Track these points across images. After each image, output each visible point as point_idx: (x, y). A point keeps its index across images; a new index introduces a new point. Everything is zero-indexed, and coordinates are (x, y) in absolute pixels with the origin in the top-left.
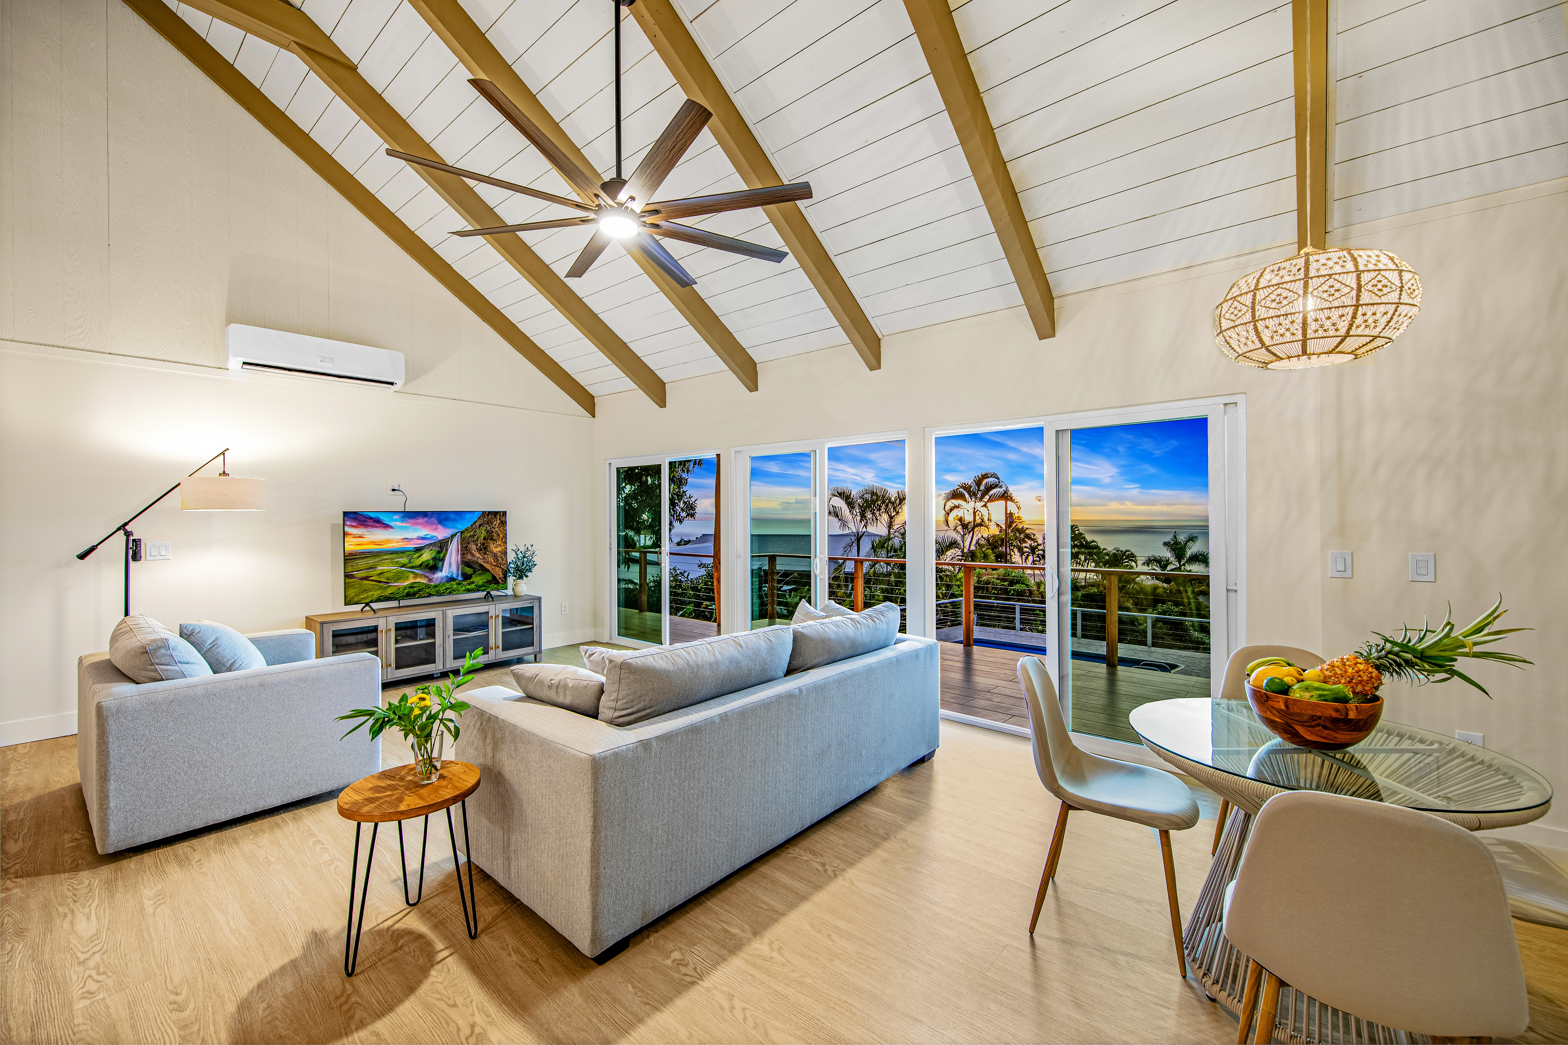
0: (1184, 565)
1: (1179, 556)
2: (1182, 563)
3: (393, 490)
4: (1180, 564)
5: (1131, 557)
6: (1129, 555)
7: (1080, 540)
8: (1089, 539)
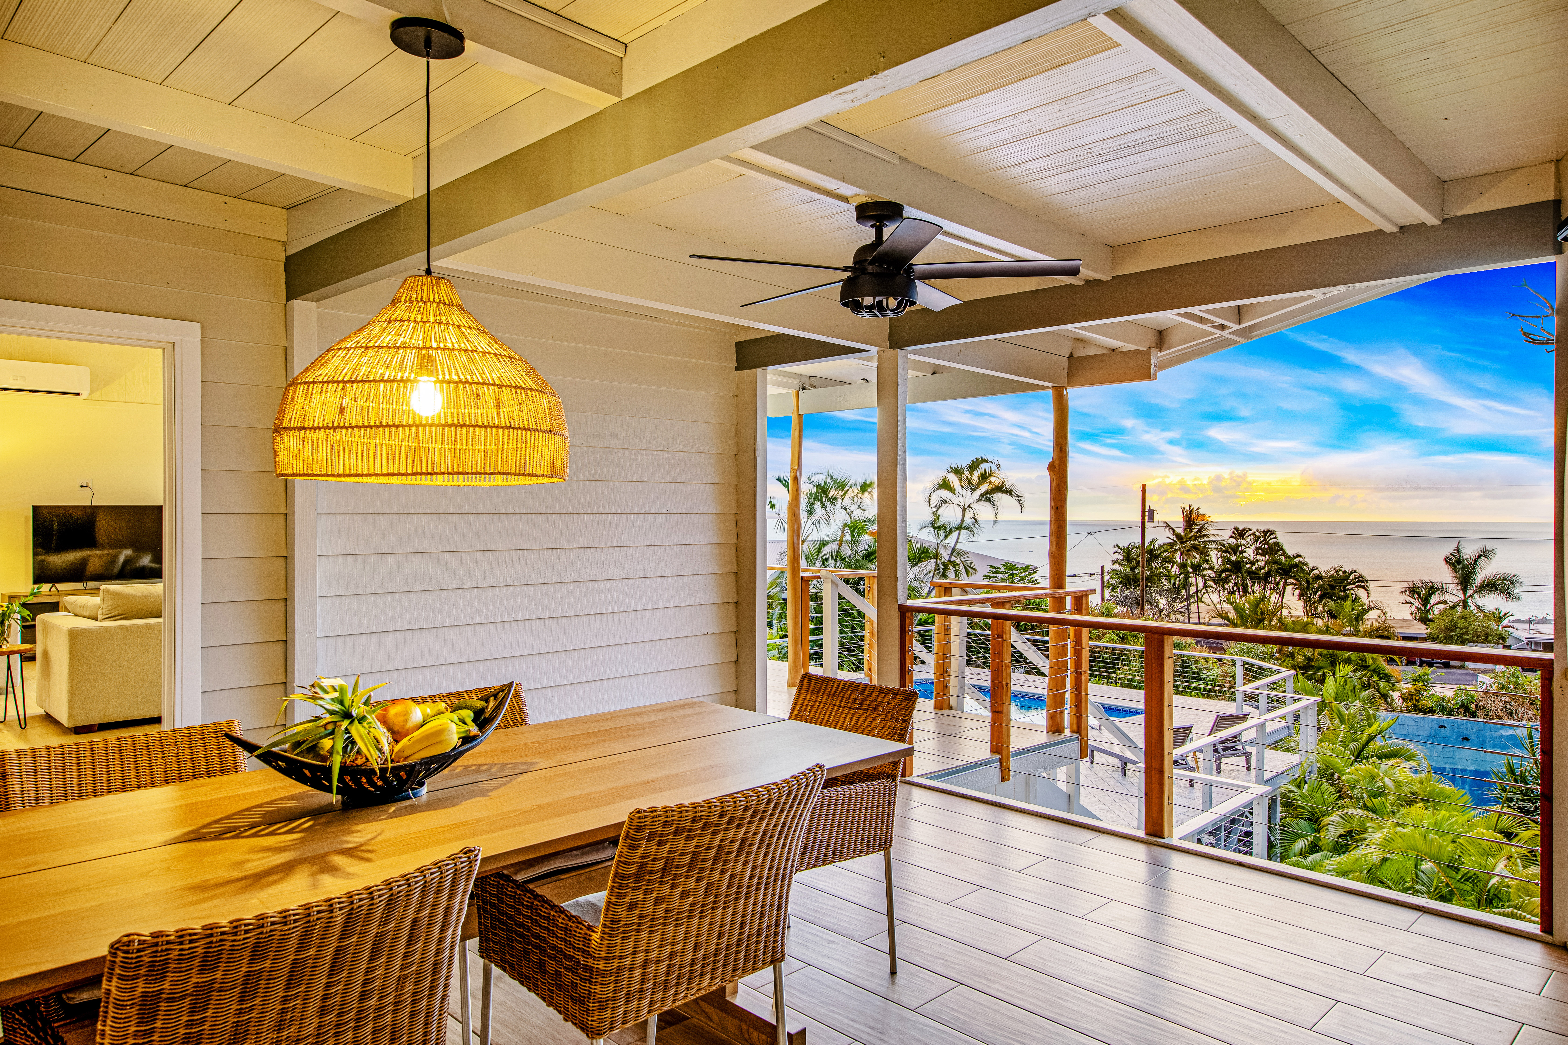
0: (1472, 595)
1: (1465, 580)
2: (1468, 594)
3: (82, 487)
4: (1464, 593)
5: (1359, 581)
6: (1355, 578)
7: (1276, 553)
8: (1290, 552)
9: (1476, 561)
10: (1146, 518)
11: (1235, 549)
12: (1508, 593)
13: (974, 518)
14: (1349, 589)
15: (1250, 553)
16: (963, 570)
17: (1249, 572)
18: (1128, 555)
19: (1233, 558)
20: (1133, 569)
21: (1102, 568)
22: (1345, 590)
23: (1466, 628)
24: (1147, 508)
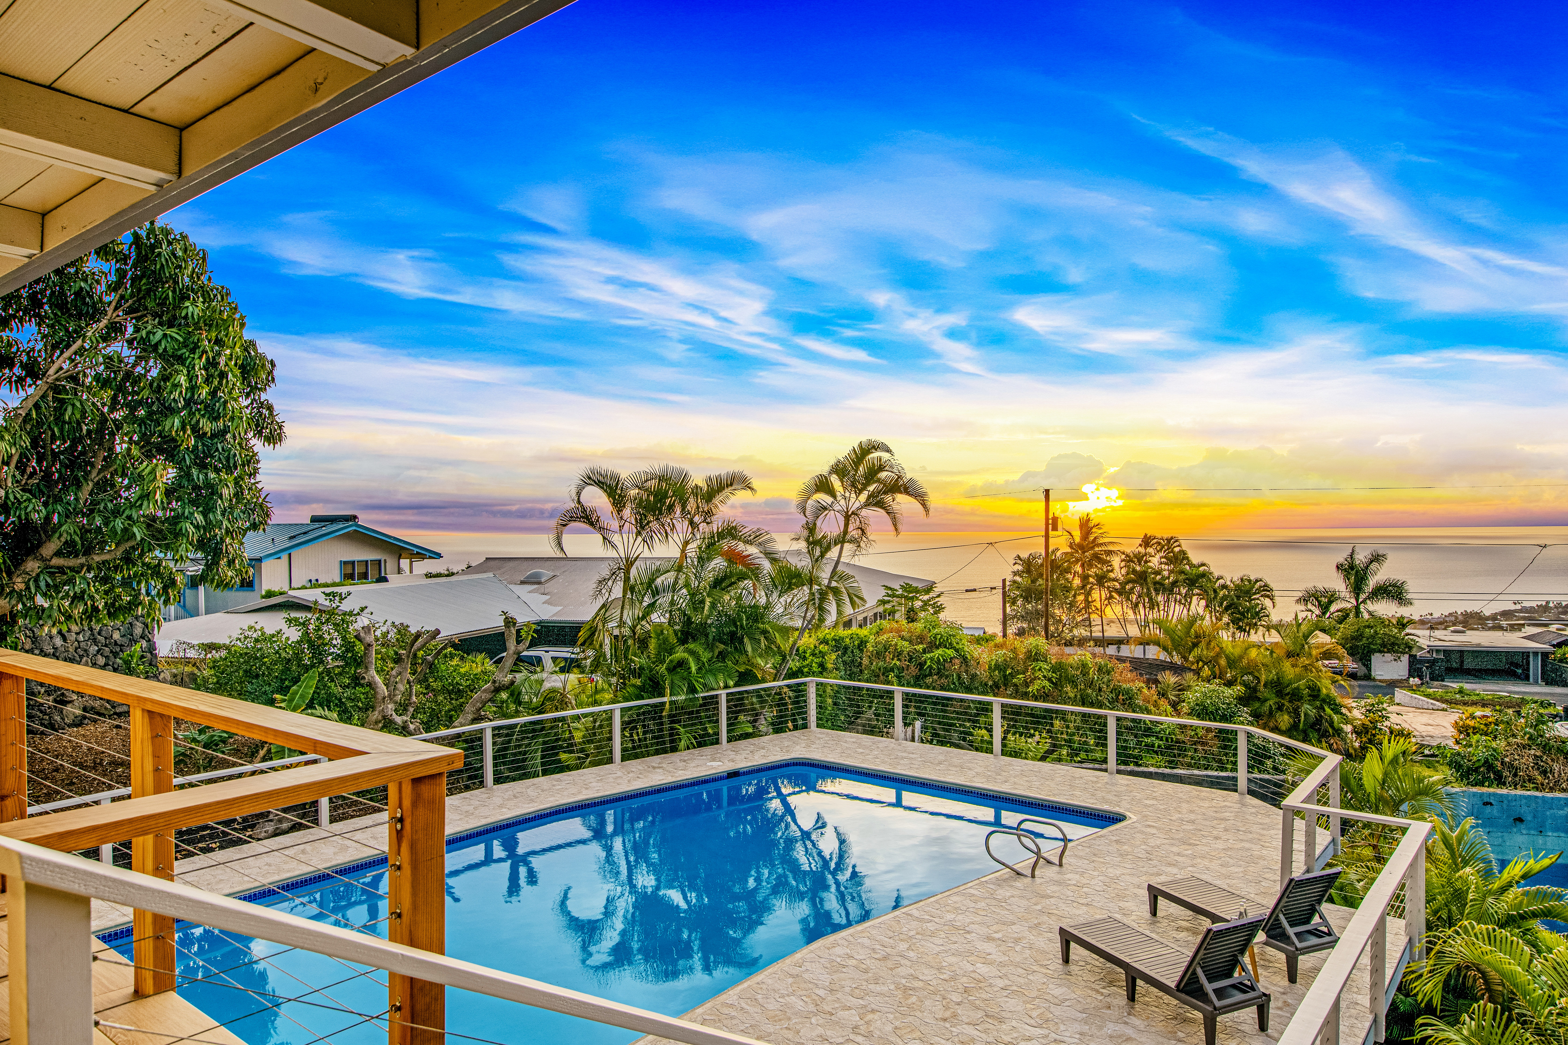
0: (1364, 602)
1: (1357, 588)
2: (1360, 600)
4: (1357, 600)
5: (1264, 590)
6: (1261, 587)
7: (1182, 562)
8: (1195, 561)
9: (1367, 567)
10: (1050, 526)
11: (1139, 558)
12: (1401, 599)
13: (861, 529)
14: (1254, 599)
15: (1155, 562)
16: (847, 599)
17: (1155, 583)
18: (1028, 566)
19: (1138, 568)
20: (1033, 582)
21: (1004, 581)
22: (1250, 600)
23: (1373, 637)
24: (1051, 516)
